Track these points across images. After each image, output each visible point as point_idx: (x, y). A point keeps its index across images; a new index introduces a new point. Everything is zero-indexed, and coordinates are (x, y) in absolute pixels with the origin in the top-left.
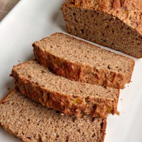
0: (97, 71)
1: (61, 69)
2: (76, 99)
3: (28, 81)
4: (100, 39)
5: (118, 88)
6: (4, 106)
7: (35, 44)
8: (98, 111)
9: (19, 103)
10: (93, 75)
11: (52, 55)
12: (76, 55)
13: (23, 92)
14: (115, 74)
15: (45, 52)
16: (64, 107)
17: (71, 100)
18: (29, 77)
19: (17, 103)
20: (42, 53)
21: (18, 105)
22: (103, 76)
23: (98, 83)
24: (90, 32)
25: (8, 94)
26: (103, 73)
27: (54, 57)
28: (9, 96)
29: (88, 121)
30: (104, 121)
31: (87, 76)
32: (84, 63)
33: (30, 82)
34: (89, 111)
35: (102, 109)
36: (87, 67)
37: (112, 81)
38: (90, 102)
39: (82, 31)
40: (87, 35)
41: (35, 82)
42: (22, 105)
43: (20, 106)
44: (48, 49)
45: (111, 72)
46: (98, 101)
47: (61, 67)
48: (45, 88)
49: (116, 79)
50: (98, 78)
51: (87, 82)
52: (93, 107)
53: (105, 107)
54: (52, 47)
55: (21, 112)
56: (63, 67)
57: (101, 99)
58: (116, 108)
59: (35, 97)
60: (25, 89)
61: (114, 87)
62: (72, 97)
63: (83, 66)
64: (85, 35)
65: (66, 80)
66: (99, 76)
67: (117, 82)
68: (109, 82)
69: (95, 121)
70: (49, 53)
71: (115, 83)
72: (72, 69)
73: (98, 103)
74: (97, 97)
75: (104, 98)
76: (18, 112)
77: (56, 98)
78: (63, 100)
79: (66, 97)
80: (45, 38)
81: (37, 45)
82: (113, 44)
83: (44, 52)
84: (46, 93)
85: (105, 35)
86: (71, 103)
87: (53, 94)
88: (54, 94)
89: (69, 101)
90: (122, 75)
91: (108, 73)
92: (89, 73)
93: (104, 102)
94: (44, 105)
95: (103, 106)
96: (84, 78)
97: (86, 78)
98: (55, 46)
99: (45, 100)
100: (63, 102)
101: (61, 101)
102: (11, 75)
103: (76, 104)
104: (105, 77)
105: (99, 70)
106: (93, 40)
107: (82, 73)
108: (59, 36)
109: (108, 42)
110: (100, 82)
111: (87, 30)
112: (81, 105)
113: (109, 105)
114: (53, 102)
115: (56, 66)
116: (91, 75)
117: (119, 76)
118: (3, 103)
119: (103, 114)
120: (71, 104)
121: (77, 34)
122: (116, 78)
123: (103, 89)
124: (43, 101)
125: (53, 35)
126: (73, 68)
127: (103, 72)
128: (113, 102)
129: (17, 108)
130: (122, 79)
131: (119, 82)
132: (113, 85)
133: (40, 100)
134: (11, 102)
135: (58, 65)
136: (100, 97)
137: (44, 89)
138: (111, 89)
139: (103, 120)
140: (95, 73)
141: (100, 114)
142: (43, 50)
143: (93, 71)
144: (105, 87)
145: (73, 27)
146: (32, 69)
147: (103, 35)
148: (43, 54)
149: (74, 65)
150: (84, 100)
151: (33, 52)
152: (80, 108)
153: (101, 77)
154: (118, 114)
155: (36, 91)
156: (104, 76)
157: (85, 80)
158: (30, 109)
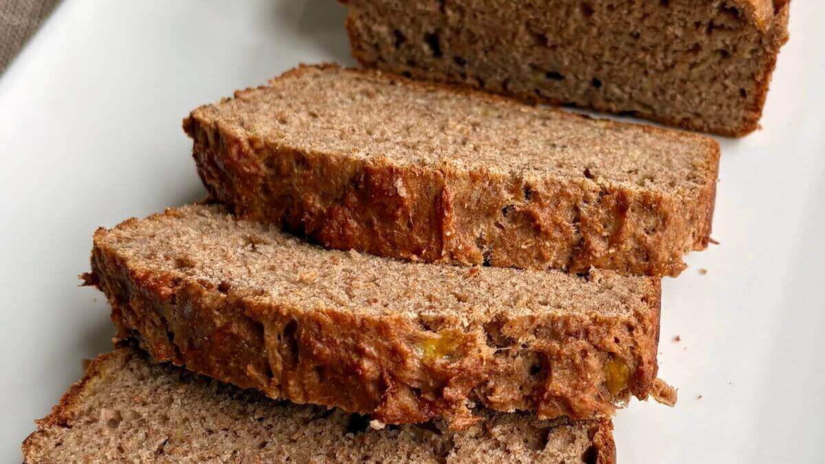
0: (530, 192)
1: (342, 213)
2: (436, 336)
3: (176, 281)
4: (525, 68)
5: (649, 273)
6: (70, 437)
7: (200, 115)
8: (559, 383)
9: (144, 412)
10: (514, 220)
11: (287, 152)
12: (412, 140)
13: (163, 353)
14: (622, 196)
15: (252, 142)
16: (381, 385)
17: (413, 340)
18: (182, 263)
19: (137, 415)
20: (234, 151)
21: (143, 423)
22: (565, 218)
23: (541, 258)
24: (473, 39)
25: (88, 378)
26: (564, 203)
27: (300, 158)
28: (90, 385)
29: (517, 447)
30: (598, 438)
31: (481, 229)
32: (459, 163)
33: (188, 286)
34: (516, 394)
35: (578, 371)
36: (473, 178)
37: (614, 240)
38: (512, 341)
39: (433, 40)
40: (459, 61)
41: (215, 281)
42: (165, 419)
43: (155, 424)
44: (264, 128)
45: (604, 192)
46: (555, 335)
47: (343, 202)
48: (266, 300)
49: (634, 223)
50: (537, 229)
51: (486, 264)
52: (534, 370)
53: (594, 361)
54: (283, 122)
55: (161, 451)
56: (353, 199)
57: (566, 323)
58: (654, 363)
59: (224, 362)
60: (171, 335)
61: (629, 268)
62: (414, 329)
63: (453, 176)
64: (448, 61)
65: (377, 261)
66: (543, 217)
67: (639, 241)
68: (599, 246)
69: (555, 444)
70: (269, 147)
71: (629, 244)
72: (399, 201)
73: (556, 345)
74: (546, 311)
75: (582, 314)
76: (145, 454)
77: (331, 343)
78: (370, 349)
79: (382, 328)
80: (248, 90)
81: (208, 118)
82: (596, 83)
83: (246, 146)
84: (280, 326)
85: (550, 37)
86: (416, 357)
87: (314, 321)
88: (319, 324)
89: (404, 347)
90: (659, 201)
91: (586, 200)
92: (490, 213)
93: (587, 332)
94: (275, 395)
95: (584, 353)
96: (470, 242)
97: (480, 242)
98: (304, 116)
99: (279, 367)
100: (371, 357)
101: (361, 353)
102: (91, 280)
103: (440, 361)
104: (577, 219)
105: (541, 188)
106: (495, 80)
107: (453, 218)
108: (316, 76)
109: (570, 77)
110: (555, 250)
111: (457, 32)
112: (468, 362)
113: (616, 348)
114: (321, 370)
115: (316, 203)
116: (504, 222)
117: (649, 205)
118: (63, 424)
119: (589, 397)
120: (413, 364)
121: (412, 63)
122: (631, 218)
123: (574, 282)
124: (269, 373)
125: (284, 75)
126: (403, 193)
127: (562, 194)
128: (631, 328)
129: (141, 435)
130: (665, 219)
131: (650, 239)
132: (619, 257)
133: (251, 370)
134: (105, 414)
135: (324, 198)
136: (560, 313)
137: (262, 307)
138: (615, 279)
139: (591, 434)
140: (520, 204)
141: (576, 402)
142: (240, 132)
143: (507, 196)
144: (585, 275)
145: (384, 30)
146: (193, 233)
147: (541, 40)
148: (241, 153)
149: (407, 175)
150: (480, 334)
151: (193, 163)
152: (464, 377)
153: (557, 225)
154: (667, 396)
155: (227, 326)
156: (570, 215)
157: (475, 250)
158: (210, 432)
